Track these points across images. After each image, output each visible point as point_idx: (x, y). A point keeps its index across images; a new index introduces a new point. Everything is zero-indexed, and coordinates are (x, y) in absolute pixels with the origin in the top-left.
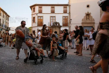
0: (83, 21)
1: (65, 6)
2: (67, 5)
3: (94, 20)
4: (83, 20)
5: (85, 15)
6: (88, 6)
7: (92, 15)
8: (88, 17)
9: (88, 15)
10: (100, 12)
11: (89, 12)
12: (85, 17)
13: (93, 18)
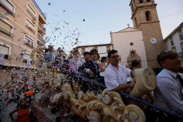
0: (129, 60)
1: (108, 45)
2: (110, 45)
3: (140, 58)
4: (128, 58)
5: (129, 53)
6: (132, 44)
7: (137, 52)
8: (133, 55)
9: (133, 52)
10: (144, 49)
11: (134, 50)
12: (130, 55)
13: (139, 55)
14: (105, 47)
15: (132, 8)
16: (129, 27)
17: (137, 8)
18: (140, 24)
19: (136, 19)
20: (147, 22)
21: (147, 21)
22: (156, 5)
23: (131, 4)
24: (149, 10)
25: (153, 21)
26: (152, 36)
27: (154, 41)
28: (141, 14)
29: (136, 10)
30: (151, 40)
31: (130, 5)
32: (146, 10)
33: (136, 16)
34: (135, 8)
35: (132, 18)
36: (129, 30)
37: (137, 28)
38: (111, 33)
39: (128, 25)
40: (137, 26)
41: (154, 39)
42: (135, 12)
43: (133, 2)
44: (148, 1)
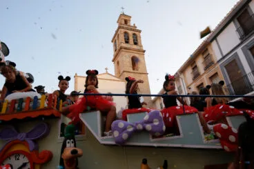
15: (115, 45)
16: (107, 73)
17: (121, 48)
18: (124, 72)
19: (118, 63)
20: (132, 71)
21: (134, 69)
22: (144, 51)
23: (114, 40)
24: (137, 55)
25: (140, 71)
28: (126, 59)
29: (119, 50)
31: (112, 41)
32: (133, 55)
33: (119, 59)
34: (118, 48)
35: (113, 61)
36: (107, 77)
37: (119, 77)
38: (76, 76)
39: (106, 69)
40: (120, 74)
42: (118, 51)
43: (116, 38)
44: (136, 44)
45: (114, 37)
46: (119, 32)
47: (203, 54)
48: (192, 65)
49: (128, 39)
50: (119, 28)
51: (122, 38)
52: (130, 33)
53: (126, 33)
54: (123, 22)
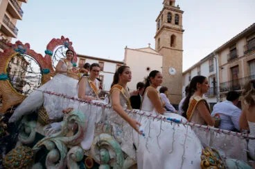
1: (119, 63)
6: (148, 69)
14: (115, 65)
15: (158, 24)
16: (149, 48)
17: (163, 27)
18: (163, 47)
19: (159, 40)
21: (171, 46)
22: (183, 31)
23: (158, 20)
24: (175, 34)
25: (176, 48)
26: (172, 66)
27: (173, 71)
28: (166, 36)
29: (162, 29)
30: (170, 70)
31: (156, 21)
32: (172, 33)
33: (160, 36)
34: (161, 27)
35: (155, 37)
36: (149, 51)
37: (158, 52)
38: (126, 48)
39: (149, 44)
40: (159, 49)
41: (174, 69)
42: (160, 30)
43: (160, 18)
44: (177, 23)
45: (159, 17)
46: (163, 13)
47: (247, 38)
48: (230, 47)
49: (171, 19)
50: (164, 8)
51: (165, 18)
52: (174, 13)
53: (169, 13)
54: (168, 3)
